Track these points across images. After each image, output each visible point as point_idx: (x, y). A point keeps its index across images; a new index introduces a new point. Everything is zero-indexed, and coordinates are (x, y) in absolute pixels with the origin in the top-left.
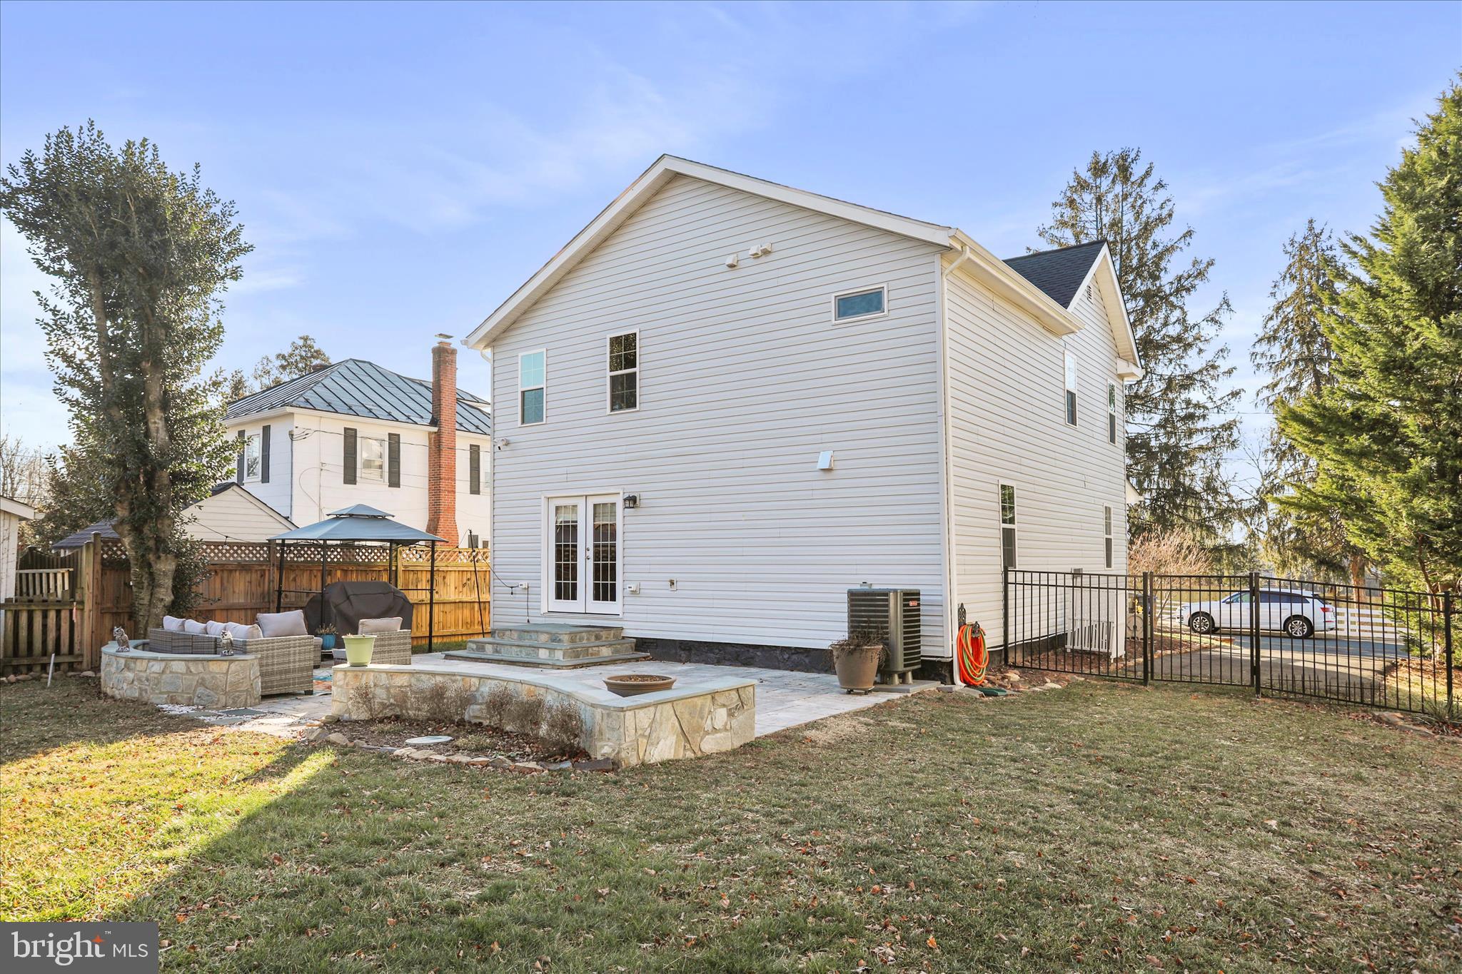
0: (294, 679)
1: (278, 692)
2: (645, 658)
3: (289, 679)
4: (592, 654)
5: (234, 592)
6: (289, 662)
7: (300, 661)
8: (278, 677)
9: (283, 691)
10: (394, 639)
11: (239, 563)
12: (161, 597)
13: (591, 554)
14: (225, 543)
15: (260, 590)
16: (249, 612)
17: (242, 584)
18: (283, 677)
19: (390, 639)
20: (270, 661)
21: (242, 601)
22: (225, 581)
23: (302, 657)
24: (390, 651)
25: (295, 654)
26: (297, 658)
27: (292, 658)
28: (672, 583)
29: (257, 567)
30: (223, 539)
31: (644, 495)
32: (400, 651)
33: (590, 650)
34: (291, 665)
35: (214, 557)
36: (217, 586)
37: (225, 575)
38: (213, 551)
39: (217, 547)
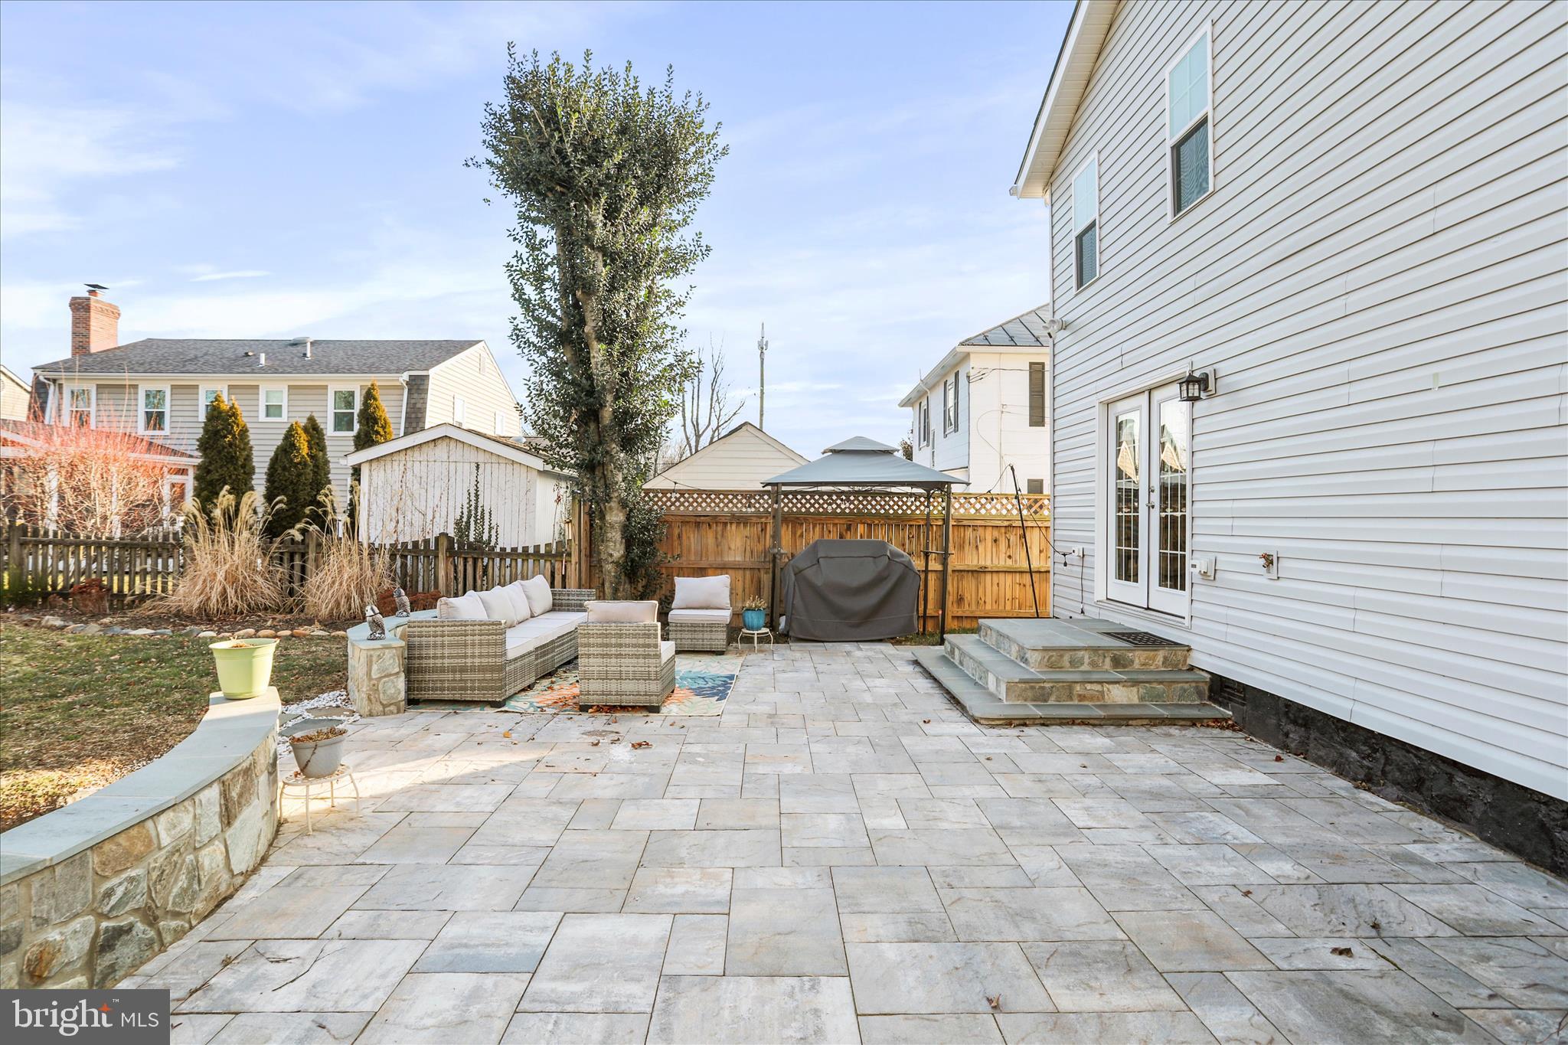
0: (473, 681)
1: (450, 697)
2: (1220, 723)
3: (466, 681)
4: (1082, 697)
5: (730, 548)
6: (465, 657)
7: (480, 656)
8: (450, 676)
9: (457, 697)
10: (628, 636)
11: (733, 515)
12: (611, 552)
13: (1156, 498)
14: (674, 491)
15: (761, 548)
16: (748, 573)
17: (738, 539)
18: (458, 676)
19: (620, 636)
20: (439, 652)
21: (739, 558)
22: (719, 537)
23: (485, 650)
24: (619, 656)
25: (473, 645)
26: (477, 651)
27: (469, 651)
28: (1269, 560)
29: (754, 520)
30: (671, 486)
31: (1223, 369)
32: (637, 656)
33: (1078, 687)
34: (469, 660)
35: (706, 508)
36: (711, 541)
37: (720, 528)
38: (704, 500)
39: (709, 496)
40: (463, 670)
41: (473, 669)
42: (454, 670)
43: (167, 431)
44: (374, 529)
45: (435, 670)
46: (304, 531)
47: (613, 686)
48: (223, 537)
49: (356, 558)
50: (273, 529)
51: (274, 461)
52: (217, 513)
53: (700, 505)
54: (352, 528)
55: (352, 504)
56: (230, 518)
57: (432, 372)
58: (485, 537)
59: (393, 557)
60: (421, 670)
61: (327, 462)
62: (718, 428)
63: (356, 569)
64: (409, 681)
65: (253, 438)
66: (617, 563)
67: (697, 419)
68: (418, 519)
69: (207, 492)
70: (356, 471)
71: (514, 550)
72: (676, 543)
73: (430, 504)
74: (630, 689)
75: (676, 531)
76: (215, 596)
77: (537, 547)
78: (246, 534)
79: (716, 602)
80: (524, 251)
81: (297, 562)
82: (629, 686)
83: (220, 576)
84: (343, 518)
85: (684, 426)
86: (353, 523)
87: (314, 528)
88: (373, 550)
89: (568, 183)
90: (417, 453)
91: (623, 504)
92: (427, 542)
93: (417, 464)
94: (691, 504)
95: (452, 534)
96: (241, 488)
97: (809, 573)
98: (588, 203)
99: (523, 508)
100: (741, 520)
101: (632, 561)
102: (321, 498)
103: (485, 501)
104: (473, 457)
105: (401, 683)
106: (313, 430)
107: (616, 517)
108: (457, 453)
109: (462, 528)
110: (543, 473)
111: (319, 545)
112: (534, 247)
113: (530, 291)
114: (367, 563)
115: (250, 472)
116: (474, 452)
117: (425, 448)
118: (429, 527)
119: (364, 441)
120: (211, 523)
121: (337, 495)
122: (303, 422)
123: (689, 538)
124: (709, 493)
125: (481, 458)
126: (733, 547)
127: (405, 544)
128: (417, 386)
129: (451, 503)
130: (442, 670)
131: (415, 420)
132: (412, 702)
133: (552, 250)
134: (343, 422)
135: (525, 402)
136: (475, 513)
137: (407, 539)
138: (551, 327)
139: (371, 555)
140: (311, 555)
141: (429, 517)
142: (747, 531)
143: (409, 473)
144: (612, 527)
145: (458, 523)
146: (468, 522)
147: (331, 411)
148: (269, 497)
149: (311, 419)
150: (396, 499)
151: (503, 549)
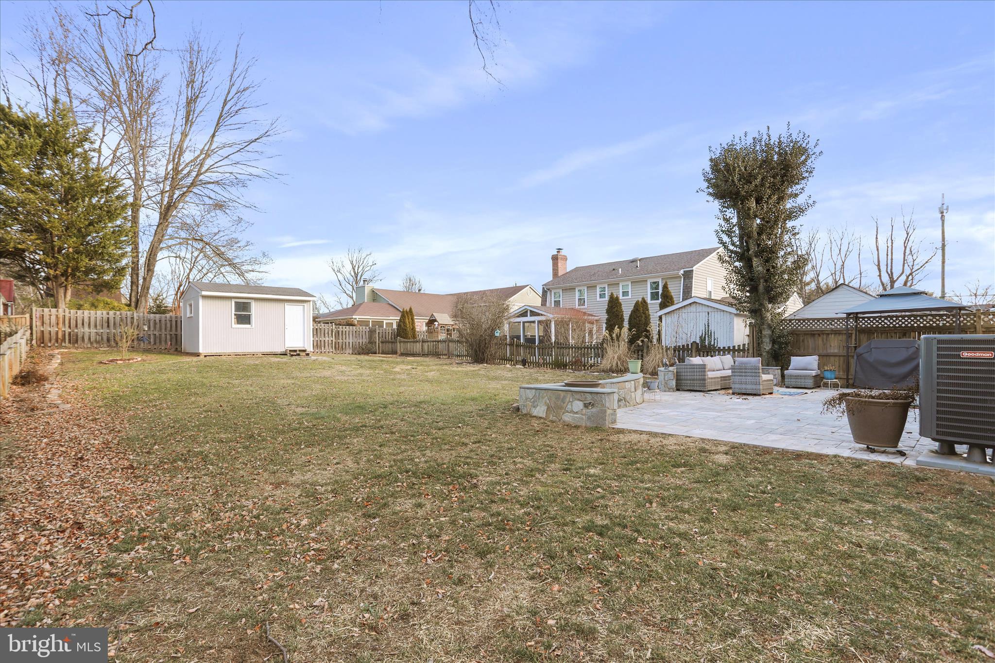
0: (696, 383)
6: (694, 376)
20: (686, 374)
25: (696, 372)
26: (698, 374)
27: (695, 374)
35: (817, 327)
36: (820, 342)
37: (825, 336)
38: (816, 323)
39: (818, 321)
40: (693, 380)
41: (697, 380)
42: (690, 380)
43: (586, 306)
44: (668, 340)
45: (685, 380)
46: (642, 341)
47: (744, 386)
48: (616, 344)
49: (661, 351)
50: (632, 341)
51: (631, 316)
52: (614, 335)
53: (814, 325)
54: (659, 340)
55: (659, 332)
56: (618, 337)
57: (694, 268)
58: (712, 343)
59: (675, 351)
60: (680, 380)
61: (649, 315)
62: (911, 274)
63: (661, 355)
64: (677, 383)
65: (624, 308)
66: (768, 352)
67: (891, 269)
68: (684, 336)
69: (610, 328)
70: (660, 318)
71: (724, 348)
72: (802, 344)
73: (689, 330)
74: (749, 388)
75: (802, 338)
76: (614, 364)
77: (734, 347)
78: (623, 343)
79: (809, 367)
80: (723, 223)
81: (640, 353)
82: (749, 387)
83: (616, 358)
84: (655, 337)
85: (880, 276)
86: (659, 337)
87: (646, 340)
88: (667, 349)
89: (737, 193)
90: (683, 310)
91: (770, 327)
92: (688, 345)
93: (684, 314)
94: (809, 325)
95: (698, 341)
96: (621, 327)
97: (866, 356)
98: (748, 200)
99: (728, 330)
100: (836, 332)
101: (775, 351)
102: (648, 328)
103: (712, 328)
104: (707, 309)
105: (674, 383)
106: (644, 301)
107: (767, 332)
108: (699, 308)
109: (702, 339)
110: (736, 315)
111: (648, 347)
112: (727, 220)
113: (725, 239)
114: (665, 353)
115: (623, 320)
116: (706, 308)
117: (687, 308)
118: (689, 339)
119: (663, 306)
120: (612, 339)
121: (653, 328)
122: (640, 300)
123: (808, 341)
124: (818, 320)
125: (710, 310)
126: (833, 345)
127: (679, 346)
128: (688, 275)
129: (698, 329)
130: (687, 380)
131: (687, 292)
132: (678, 390)
133: (735, 220)
134: (654, 296)
135: (725, 285)
136: (708, 333)
137: (681, 344)
138: (736, 253)
139: (666, 351)
140: (645, 351)
141: (689, 335)
142: (840, 337)
143: (680, 318)
144: (765, 336)
145: (701, 337)
146: (705, 337)
147: (649, 291)
148: (630, 330)
149: (643, 299)
150: (676, 329)
151: (719, 348)
